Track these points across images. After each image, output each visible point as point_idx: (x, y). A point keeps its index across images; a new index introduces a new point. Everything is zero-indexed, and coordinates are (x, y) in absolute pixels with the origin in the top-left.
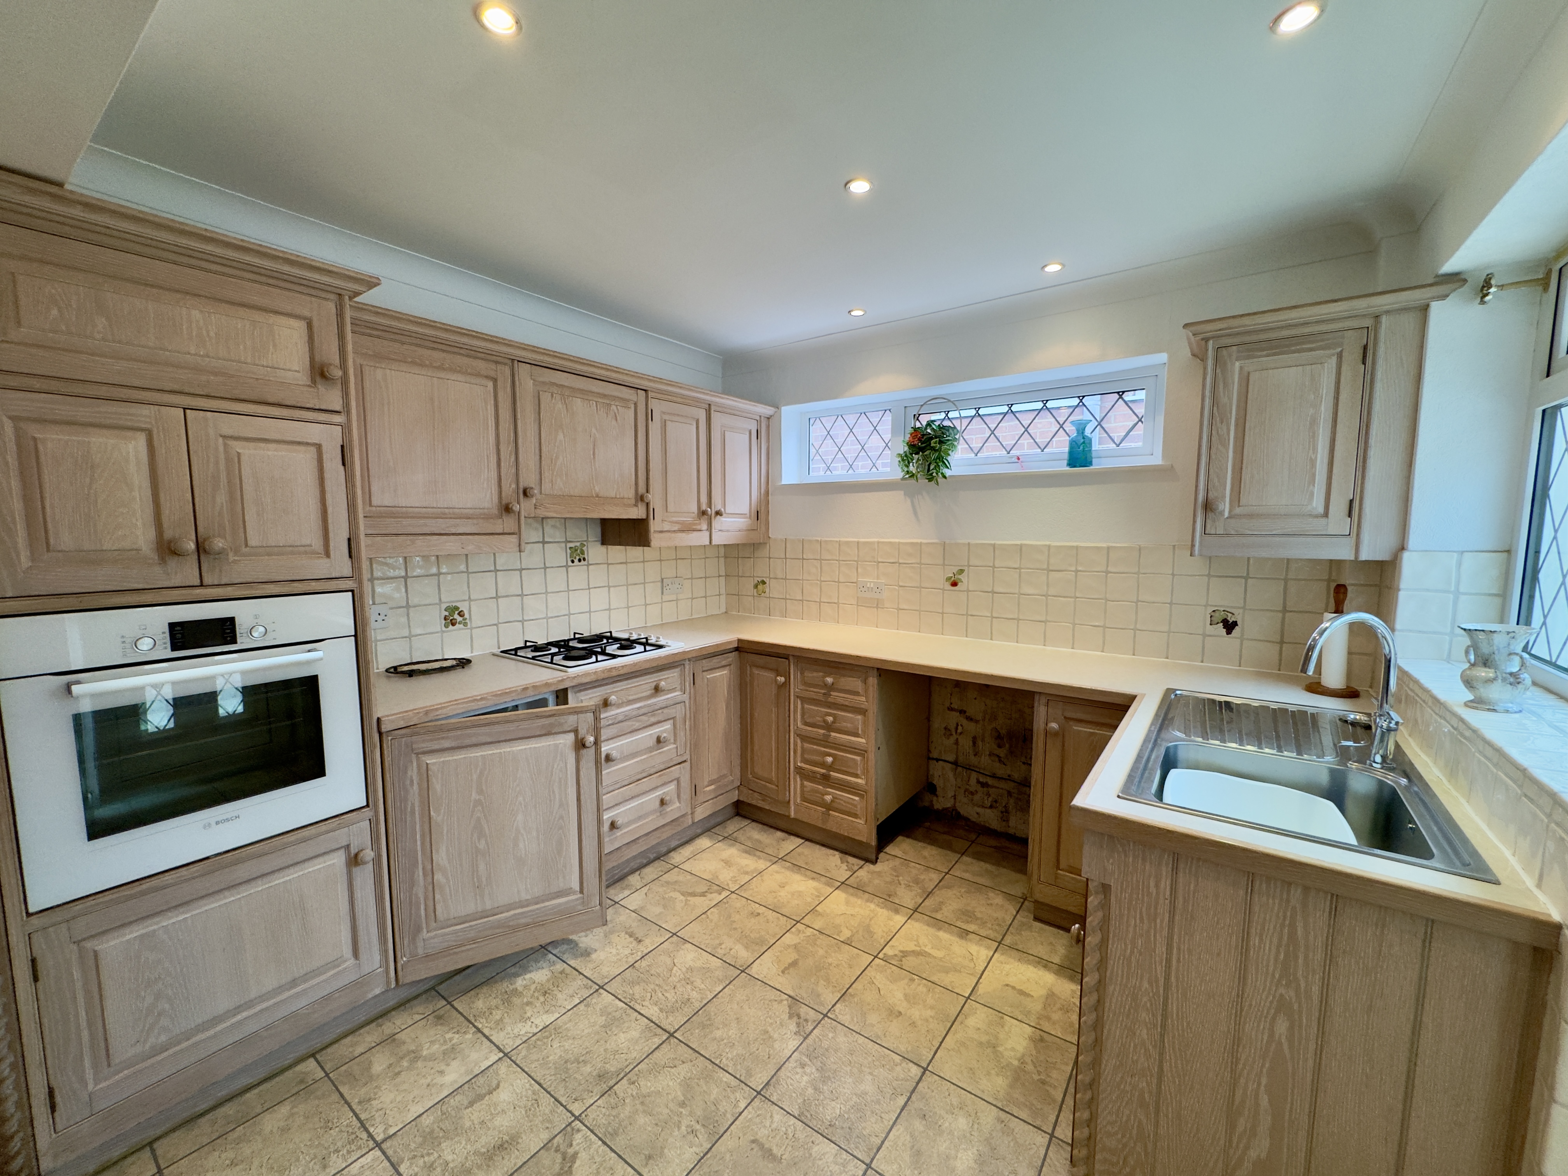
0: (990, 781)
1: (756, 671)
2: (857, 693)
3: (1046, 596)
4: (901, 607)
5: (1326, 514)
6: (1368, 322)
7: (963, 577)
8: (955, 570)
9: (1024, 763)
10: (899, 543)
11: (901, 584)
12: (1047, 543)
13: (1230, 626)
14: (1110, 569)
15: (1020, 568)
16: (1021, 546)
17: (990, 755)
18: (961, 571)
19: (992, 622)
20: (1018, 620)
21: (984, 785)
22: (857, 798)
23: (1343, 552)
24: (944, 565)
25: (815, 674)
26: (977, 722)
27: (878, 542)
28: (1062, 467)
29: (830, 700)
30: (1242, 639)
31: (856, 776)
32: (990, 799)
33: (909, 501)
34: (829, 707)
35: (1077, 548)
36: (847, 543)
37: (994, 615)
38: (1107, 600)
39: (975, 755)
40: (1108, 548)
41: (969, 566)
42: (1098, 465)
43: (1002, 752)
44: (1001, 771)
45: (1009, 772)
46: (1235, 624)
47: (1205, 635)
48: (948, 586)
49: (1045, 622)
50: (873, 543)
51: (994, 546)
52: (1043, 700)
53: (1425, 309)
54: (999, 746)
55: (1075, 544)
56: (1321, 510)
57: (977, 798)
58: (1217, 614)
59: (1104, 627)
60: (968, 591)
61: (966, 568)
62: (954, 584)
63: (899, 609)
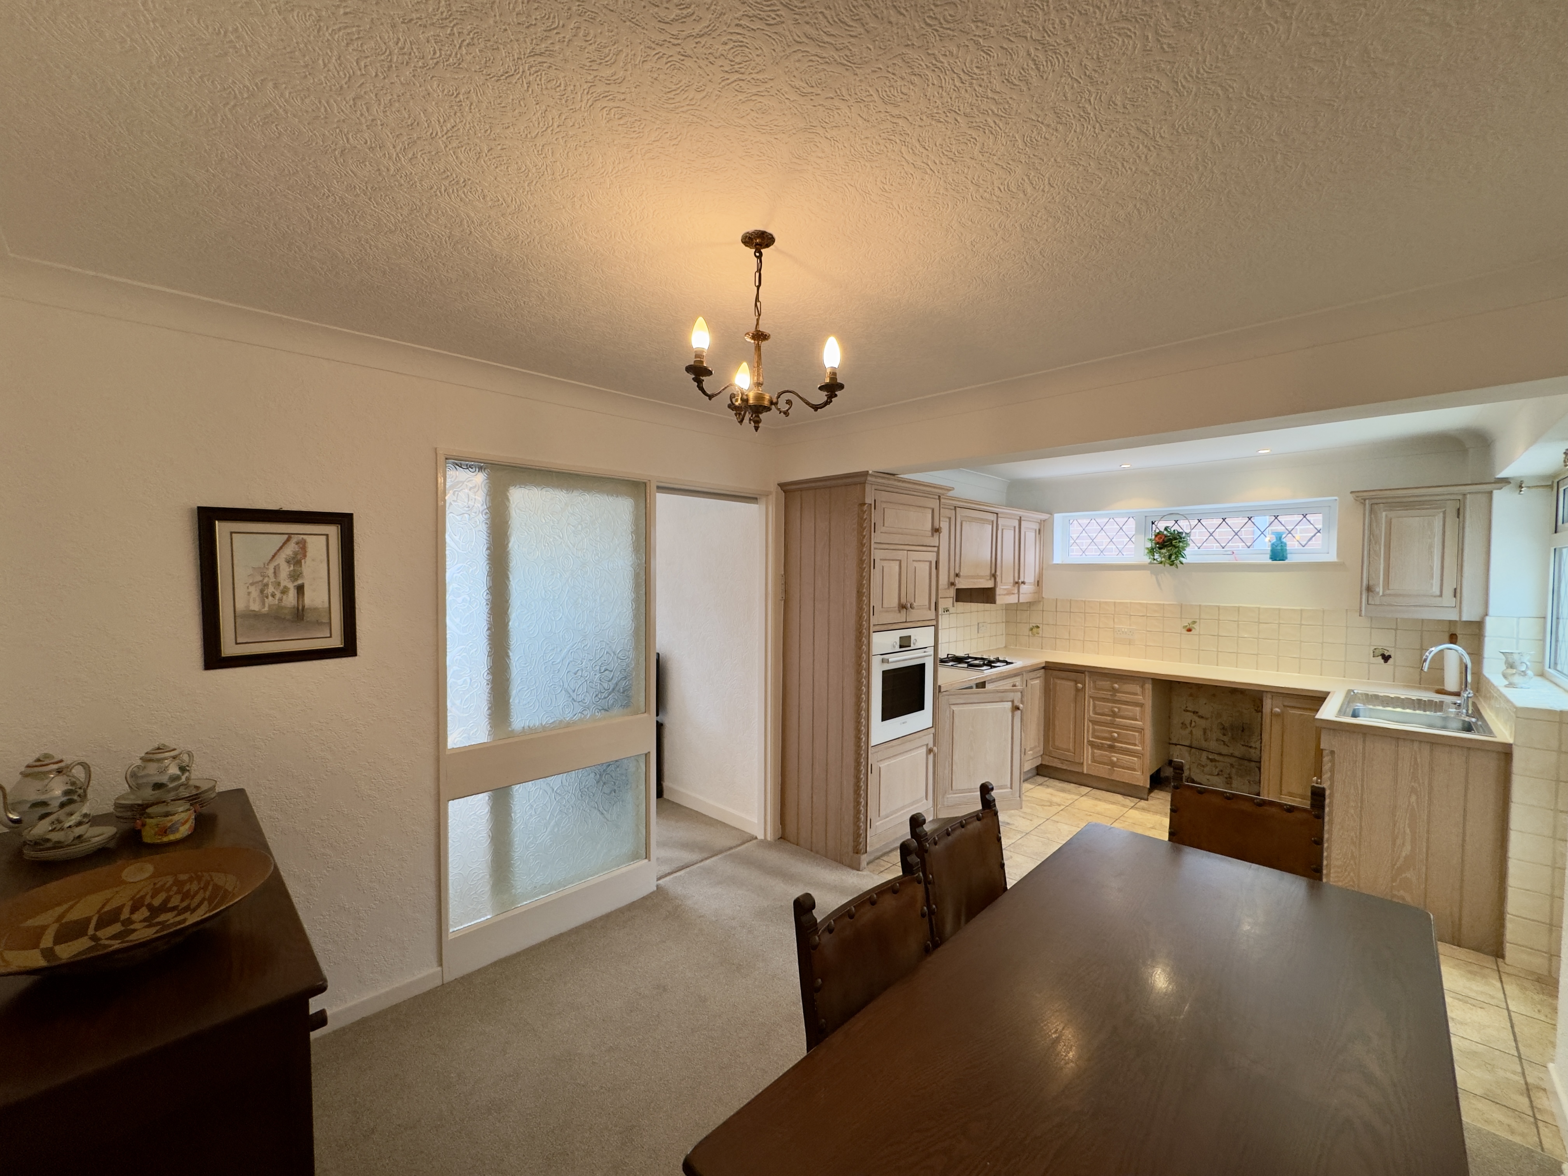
0: (1217, 757)
1: (1059, 682)
2: (1136, 694)
3: (1258, 638)
4: (1148, 644)
5: (1441, 596)
6: (1460, 497)
7: (1196, 626)
8: (1190, 621)
9: (1243, 745)
10: (1147, 604)
11: (1148, 629)
12: (1258, 606)
13: (1386, 658)
14: (1303, 622)
15: (1238, 621)
16: (1239, 607)
17: (1217, 740)
18: (1194, 622)
19: (1217, 654)
20: (1237, 653)
21: (1212, 760)
22: (1135, 759)
23: (1454, 617)
24: (1181, 618)
25: (1104, 683)
26: (1207, 719)
27: (1131, 603)
28: (1266, 559)
29: (1116, 698)
30: (1395, 666)
31: (1135, 745)
32: (1217, 770)
33: (1154, 577)
34: (1114, 703)
35: (1279, 609)
36: (1106, 602)
37: (1220, 650)
38: (1301, 642)
39: (1206, 741)
40: (1301, 610)
41: (1200, 619)
42: (1292, 559)
43: (1226, 739)
44: (1224, 750)
45: (1231, 751)
46: (1389, 657)
47: (1369, 663)
48: (1184, 631)
49: (1257, 655)
50: (1127, 603)
51: (1219, 607)
52: (1269, 696)
53: (1491, 493)
54: (1224, 735)
55: (1278, 607)
56: (1438, 593)
57: (1207, 769)
58: (1377, 651)
59: (1300, 658)
60: (1200, 635)
61: (1198, 620)
62: (1189, 630)
63: (1146, 646)
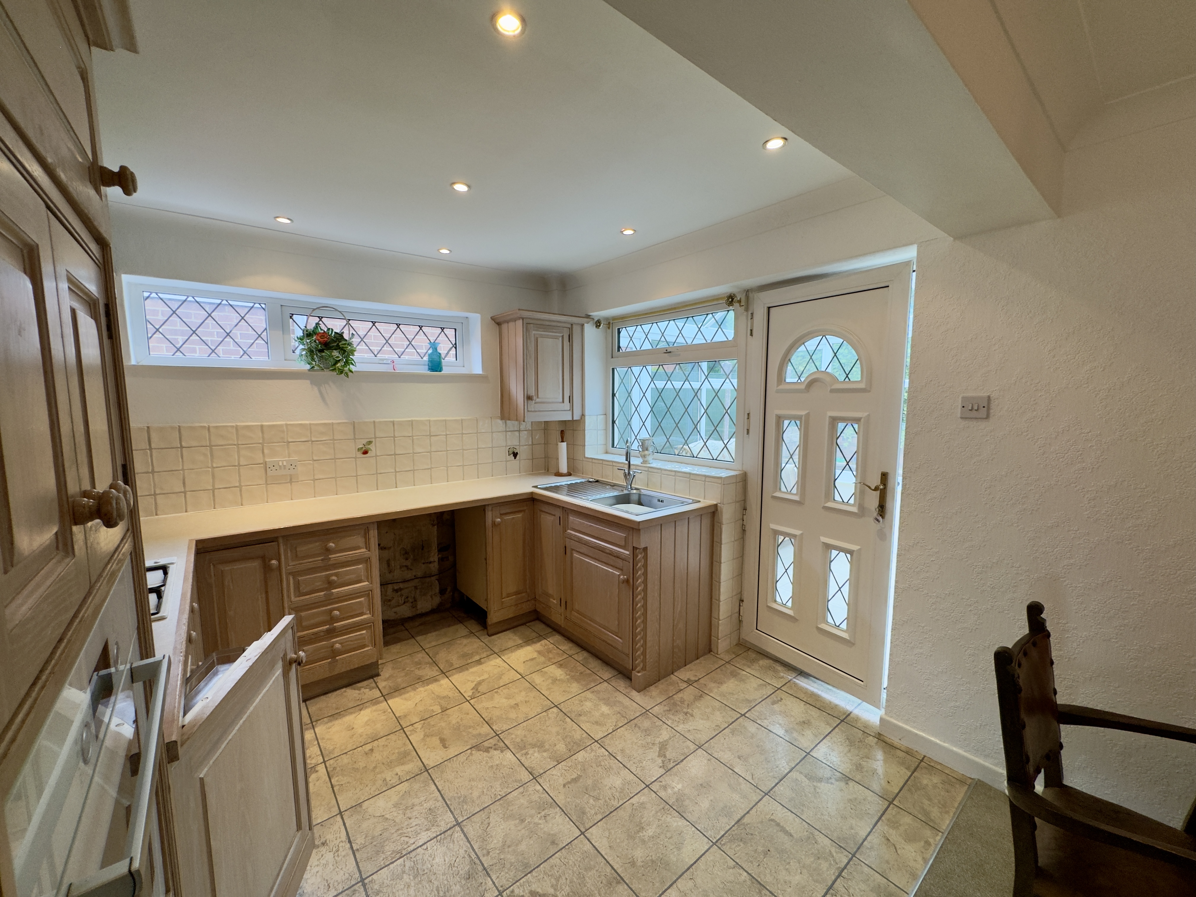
0: (401, 586)
1: (227, 568)
2: (359, 548)
3: (430, 452)
4: (316, 477)
5: (563, 402)
6: (570, 326)
7: (372, 447)
8: (365, 441)
9: (424, 563)
10: (310, 424)
11: (315, 458)
12: (428, 419)
13: (515, 455)
14: (464, 432)
15: (412, 436)
16: (412, 421)
17: (400, 568)
18: (370, 443)
19: (396, 475)
20: (414, 470)
21: (396, 591)
22: (364, 632)
23: (567, 417)
24: (355, 439)
25: (311, 546)
26: (390, 548)
27: (287, 425)
28: (424, 370)
29: (331, 562)
30: (520, 460)
31: (362, 614)
32: (403, 598)
33: (316, 389)
35: (445, 421)
36: (248, 427)
37: (397, 470)
38: (463, 450)
39: (389, 573)
40: (462, 420)
41: (375, 438)
42: (446, 371)
43: (408, 563)
44: (409, 575)
45: (414, 574)
46: (517, 453)
47: (507, 461)
48: (360, 454)
49: (430, 469)
50: (281, 426)
51: (393, 422)
52: (490, 508)
53: (583, 325)
54: (407, 559)
55: (444, 418)
56: (561, 400)
57: (393, 602)
58: (510, 450)
59: (463, 466)
60: (376, 456)
61: (373, 440)
62: (365, 452)
63: (314, 480)
